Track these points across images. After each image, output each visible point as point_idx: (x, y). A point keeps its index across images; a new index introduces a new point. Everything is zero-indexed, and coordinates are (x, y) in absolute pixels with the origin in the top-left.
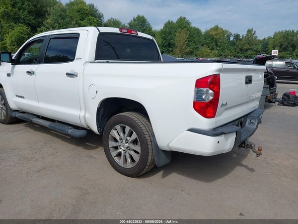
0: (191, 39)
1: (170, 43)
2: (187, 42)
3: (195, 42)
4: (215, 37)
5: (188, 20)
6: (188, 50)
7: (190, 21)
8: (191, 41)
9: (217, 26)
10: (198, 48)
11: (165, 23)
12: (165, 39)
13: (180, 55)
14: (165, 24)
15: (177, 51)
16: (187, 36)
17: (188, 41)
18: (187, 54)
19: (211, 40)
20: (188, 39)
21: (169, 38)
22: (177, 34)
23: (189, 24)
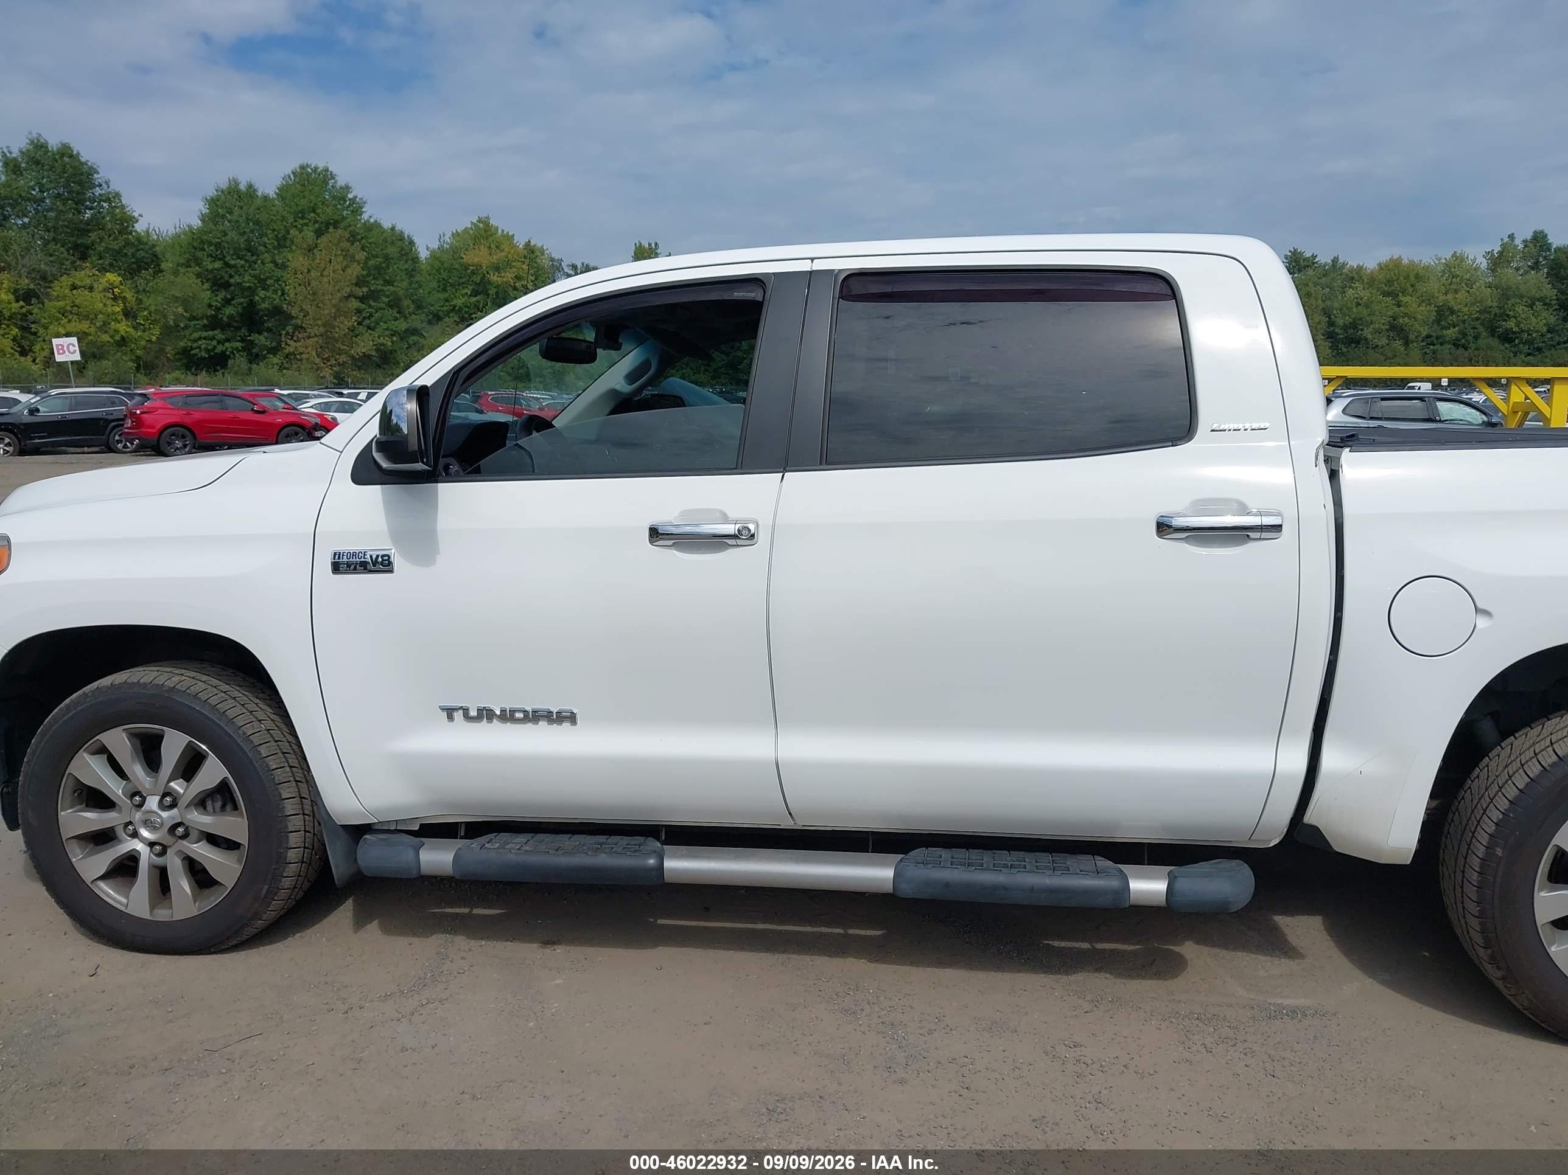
0: (376, 285)
1: (252, 304)
2: (355, 304)
3: (395, 303)
4: (494, 278)
5: (347, 188)
6: (365, 345)
7: (356, 193)
8: (373, 295)
9: (485, 222)
10: (415, 332)
11: (211, 192)
12: (218, 284)
13: (327, 373)
14: (213, 202)
15: (306, 347)
16: (355, 270)
17: (362, 299)
18: (364, 363)
19: (475, 293)
20: (359, 284)
21: (247, 280)
22: (297, 260)
23: (356, 208)
